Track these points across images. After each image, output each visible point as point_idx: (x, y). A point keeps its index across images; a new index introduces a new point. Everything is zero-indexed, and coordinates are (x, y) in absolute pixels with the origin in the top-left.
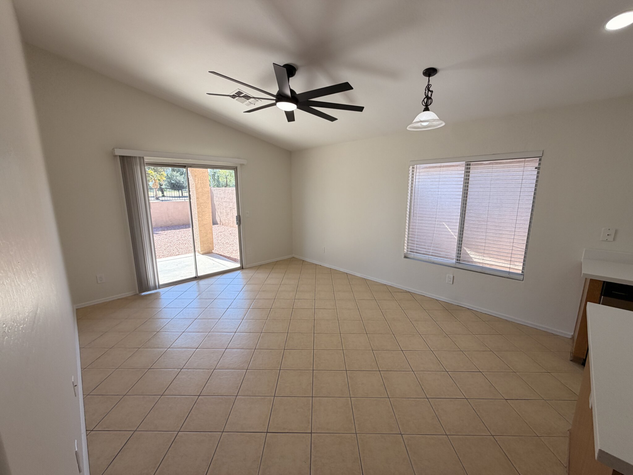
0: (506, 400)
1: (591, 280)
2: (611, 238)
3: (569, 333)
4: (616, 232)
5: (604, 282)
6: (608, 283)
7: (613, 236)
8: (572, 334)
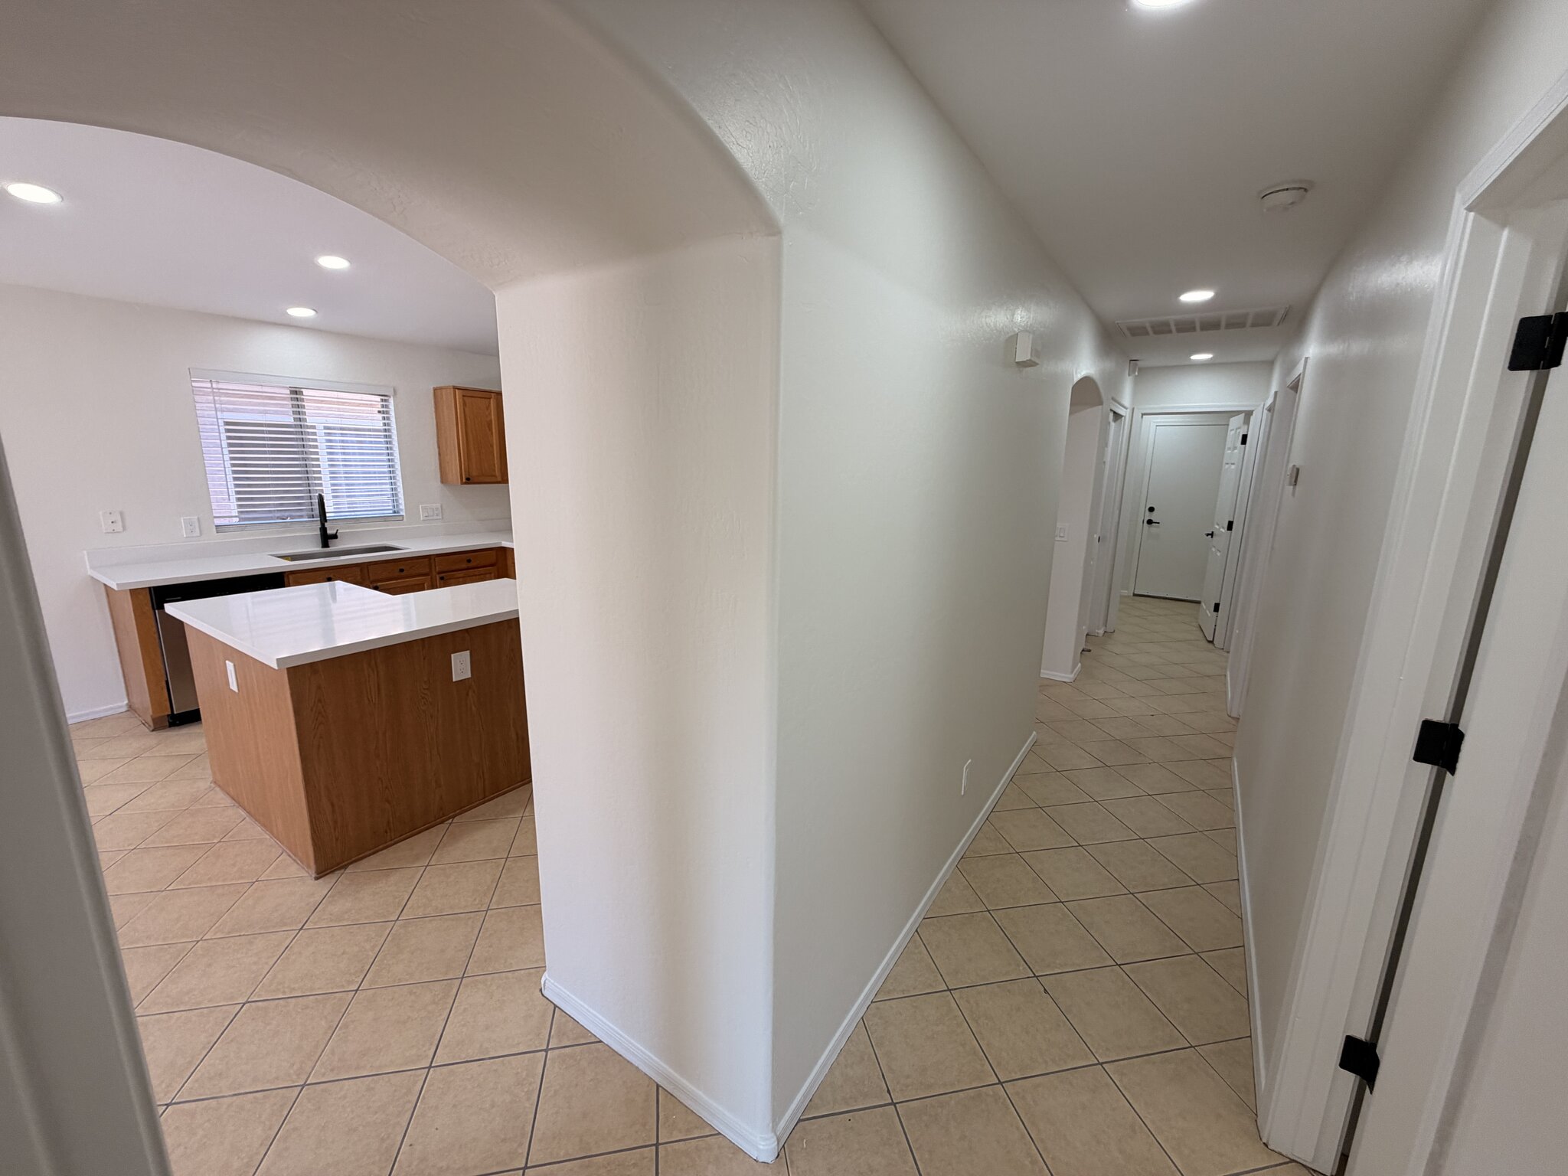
1: (132, 591)
2: (119, 527)
3: (120, 704)
4: (121, 514)
5: (150, 588)
6: (155, 588)
7: (120, 523)
8: (126, 702)
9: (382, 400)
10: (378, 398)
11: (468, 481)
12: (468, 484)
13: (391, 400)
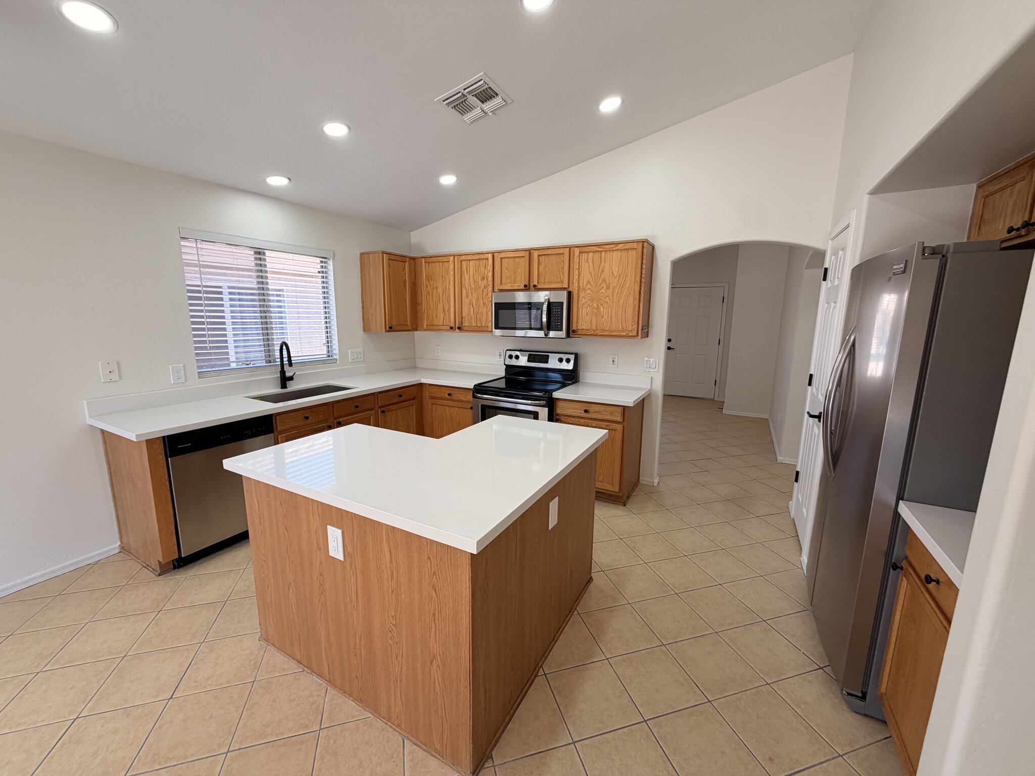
0: (171, 698)
1: (147, 441)
2: (115, 376)
5: (164, 437)
6: (169, 436)
7: (117, 372)
8: (119, 543)
9: (322, 262)
10: (318, 260)
11: (391, 329)
12: (392, 331)
13: (331, 263)
